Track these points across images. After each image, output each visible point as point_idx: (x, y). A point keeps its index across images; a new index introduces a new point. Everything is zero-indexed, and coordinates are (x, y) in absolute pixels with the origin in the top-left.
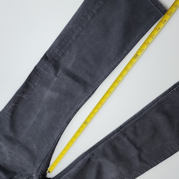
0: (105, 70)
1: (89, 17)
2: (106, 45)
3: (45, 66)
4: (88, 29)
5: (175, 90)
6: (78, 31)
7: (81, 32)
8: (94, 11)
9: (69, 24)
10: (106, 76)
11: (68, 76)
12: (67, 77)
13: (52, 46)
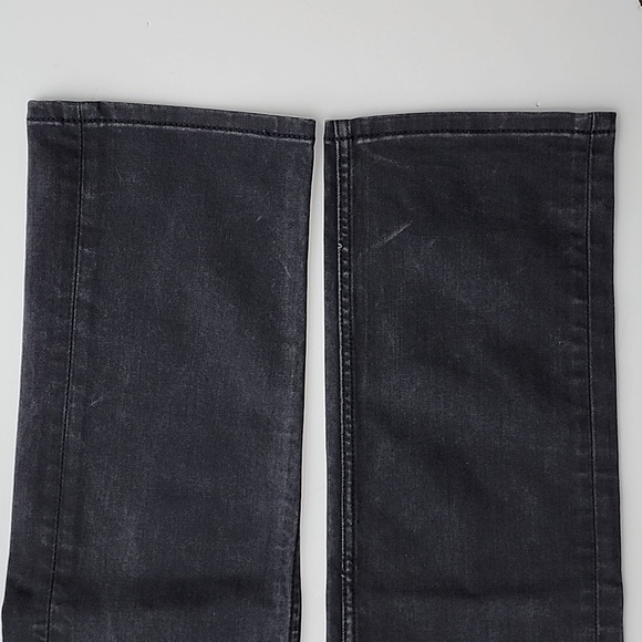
0: (271, 472)
1: (80, 327)
2: (207, 379)
3: (37, 631)
4: (105, 370)
5: (345, 249)
6: (73, 405)
7: (86, 402)
8: (84, 295)
9: (25, 403)
10: (292, 495)
11: (151, 606)
12: (149, 615)
13: (14, 533)
